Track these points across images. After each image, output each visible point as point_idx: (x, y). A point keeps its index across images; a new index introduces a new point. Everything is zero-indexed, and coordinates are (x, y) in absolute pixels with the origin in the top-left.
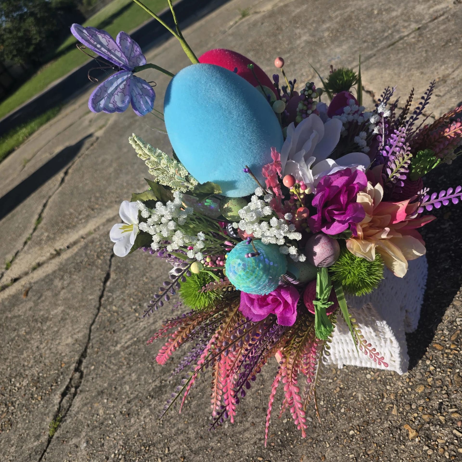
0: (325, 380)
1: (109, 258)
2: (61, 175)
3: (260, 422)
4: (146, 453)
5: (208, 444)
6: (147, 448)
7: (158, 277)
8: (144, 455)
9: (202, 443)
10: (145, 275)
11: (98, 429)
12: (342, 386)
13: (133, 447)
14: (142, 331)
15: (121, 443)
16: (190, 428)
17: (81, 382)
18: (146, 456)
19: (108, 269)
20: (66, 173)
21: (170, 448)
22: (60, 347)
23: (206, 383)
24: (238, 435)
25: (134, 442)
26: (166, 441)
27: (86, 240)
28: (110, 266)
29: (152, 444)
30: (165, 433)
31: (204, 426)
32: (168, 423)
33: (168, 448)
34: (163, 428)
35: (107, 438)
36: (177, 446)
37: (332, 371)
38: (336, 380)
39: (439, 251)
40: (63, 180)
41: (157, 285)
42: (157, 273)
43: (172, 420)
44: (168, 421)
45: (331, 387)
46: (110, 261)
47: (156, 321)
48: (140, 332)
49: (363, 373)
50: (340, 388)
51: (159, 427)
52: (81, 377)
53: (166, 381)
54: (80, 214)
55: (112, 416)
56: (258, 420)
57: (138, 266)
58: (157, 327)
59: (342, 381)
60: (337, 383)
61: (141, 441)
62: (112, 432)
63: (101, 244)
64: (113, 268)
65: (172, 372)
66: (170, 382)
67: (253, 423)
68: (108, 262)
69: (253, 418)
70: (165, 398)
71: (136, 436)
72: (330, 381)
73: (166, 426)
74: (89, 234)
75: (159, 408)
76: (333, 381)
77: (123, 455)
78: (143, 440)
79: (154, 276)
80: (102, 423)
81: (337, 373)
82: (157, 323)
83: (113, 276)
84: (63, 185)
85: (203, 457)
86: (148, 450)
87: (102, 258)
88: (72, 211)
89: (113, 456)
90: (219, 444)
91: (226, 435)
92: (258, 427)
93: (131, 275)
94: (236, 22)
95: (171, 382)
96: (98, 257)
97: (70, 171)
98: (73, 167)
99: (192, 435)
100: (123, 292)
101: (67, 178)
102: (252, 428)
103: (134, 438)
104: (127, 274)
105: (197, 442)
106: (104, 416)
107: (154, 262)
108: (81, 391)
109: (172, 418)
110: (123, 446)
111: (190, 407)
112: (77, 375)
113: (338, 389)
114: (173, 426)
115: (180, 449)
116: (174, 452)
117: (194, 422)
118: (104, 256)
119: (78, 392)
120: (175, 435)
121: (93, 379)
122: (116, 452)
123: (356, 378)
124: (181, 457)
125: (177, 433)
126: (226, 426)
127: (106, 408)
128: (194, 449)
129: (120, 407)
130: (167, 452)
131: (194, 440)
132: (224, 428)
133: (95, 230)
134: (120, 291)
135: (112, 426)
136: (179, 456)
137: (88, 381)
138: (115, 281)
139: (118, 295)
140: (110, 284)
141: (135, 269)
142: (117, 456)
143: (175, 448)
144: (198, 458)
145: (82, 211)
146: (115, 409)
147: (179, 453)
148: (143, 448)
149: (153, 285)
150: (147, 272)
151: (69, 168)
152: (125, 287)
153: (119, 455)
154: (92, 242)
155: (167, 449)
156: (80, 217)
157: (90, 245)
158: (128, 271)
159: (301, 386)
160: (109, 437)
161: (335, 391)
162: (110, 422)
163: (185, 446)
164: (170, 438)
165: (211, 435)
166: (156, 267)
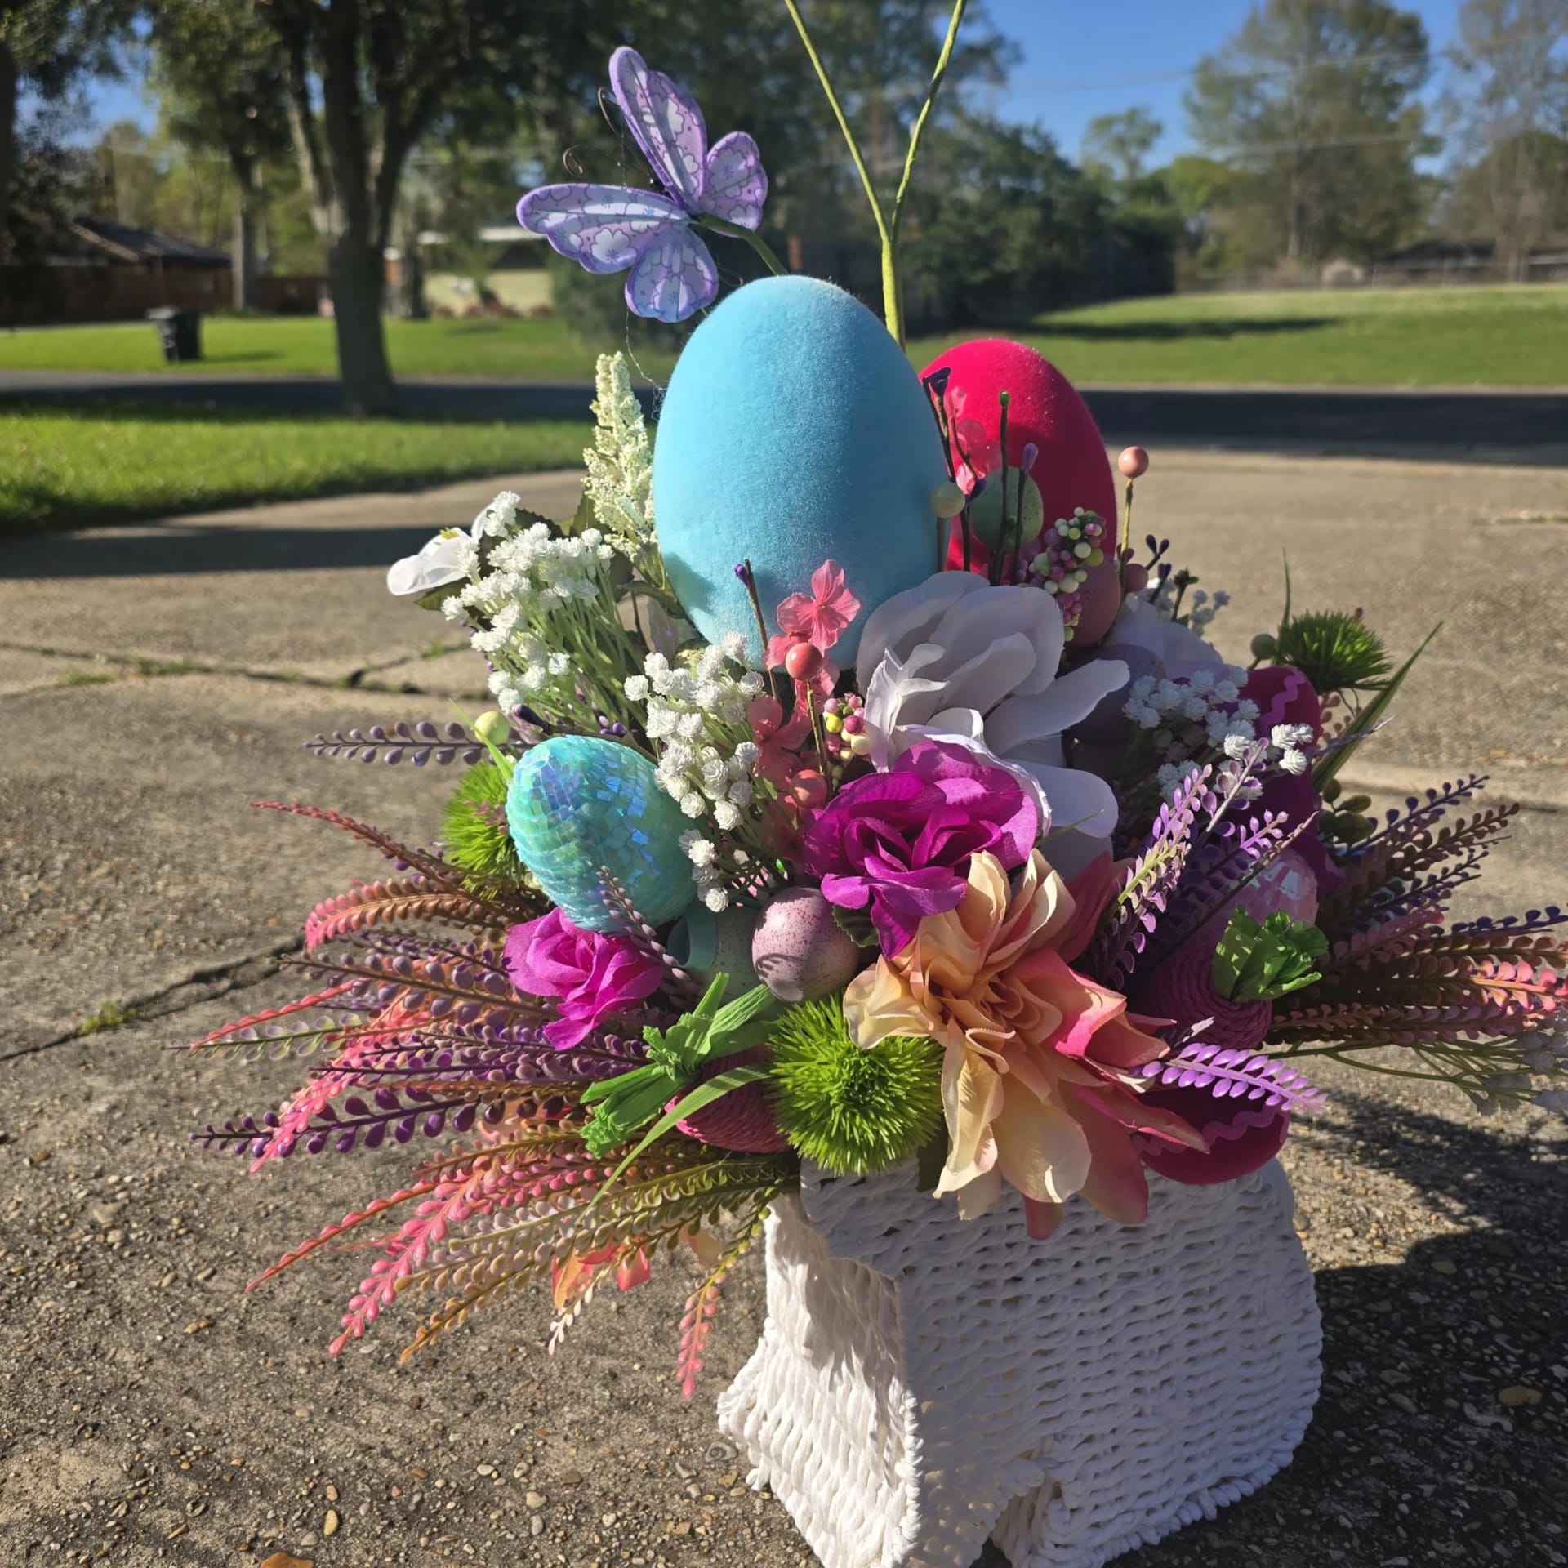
0: (685, 1474)
3: (434, 1415)
4: (169, 1239)
5: (286, 1348)
6: (181, 1232)
8: (159, 1238)
9: (278, 1333)
11: (163, 1102)
12: (700, 1530)
13: (163, 1203)
15: (159, 1169)
16: (301, 1277)
17: (254, 983)
18: (161, 1244)
21: (215, 1278)
22: (311, 883)
24: (361, 1393)
25: (177, 1193)
26: (228, 1254)
29: (199, 1232)
30: (247, 1237)
31: (328, 1302)
32: (279, 1224)
33: (214, 1272)
34: (260, 1221)
35: (152, 1135)
36: (233, 1287)
37: (727, 1472)
38: (708, 1503)
39: (1374, 1461)
43: (294, 1223)
44: (286, 1218)
45: (677, 1505)
49: (789, 1555)
50: (692, 1531)
51: (257, 1213)
52: (269, 974)
55: (215, 1103)
56: (437, 1406)
59: (717, 1521)
60: (698, 1512)
61: (191, 1203)
62: (174, 1133)
67: (421, 1400)
69: (434, 1391)
70: (341, 1167)
71: (195, 1185)
72: (693, 1491)
73: (269, 1224)
75: (307, 1175)
76: (698, 1500)
77: (129, 1197)
78: (196, 1206)
80: (182, 1099)
81: (731, 1488)
85: (243, 1363)
86: (178, 1236)
89: (113, 1179)
90: (302, 1371)
91: (341, 1367)
92: (419, 1422)
99: (284, 1297)
102: (405, 1408)
103: (189, 1186)
105: (276, 1320)
106: (202, 1089)
108: (233, 1001)
109: (300, 1220)
110: (152, 1180)
111: (358, 1234)
112: (267, 963)
113: (684, 1529)
114: (279, 1239)
115: (230, 1297)
116: (211, 1292)
117: (324, 1275)
119: (227, 997)
120: (258, 1260)
121: (282, 997)
122: (128, 1179)
123: (756, 1548)
124: (208, 1317)
125: (268, 1261)
126: (364, 1350)
127: (228, 1078)
128: (249, 1327)
129: (251, 1100)
130: (200, 1277)
131: (275, 1309)
132: (357, 1349)
135: (187, 1122)
136: (210, 1311)
137: (268, 993)
142: (118, 1188)
143: (224, 1286)
144: (231, 1355)
146: (238, 1095)
147: (217, 1304)
148: (176, 1221)
153: (124, 1189)
155: (209, 1271)
159: (618, 1433)
160: (156, 1138)
161: (671, 1525)
162: (195, 1112)
163: (244, 1302)
164: (241, 1256)
165: (314, 1336)
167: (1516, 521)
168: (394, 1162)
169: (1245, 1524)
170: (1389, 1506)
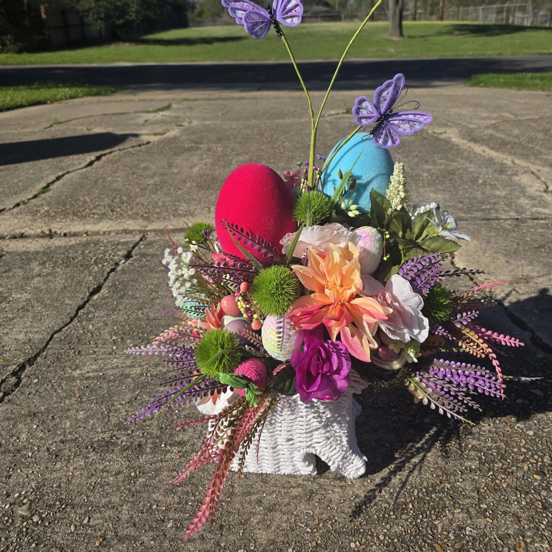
0: (303, 526)
1: (109, 270)
2: (92, 156)
3: (211, 539)
4: (60, 512)
5: (140, 536)
6: (63, 507)
7: (155, 319)
8: (56, 513)
9: (132, 531)
10: (142, 310)
11: (12, 455)
12: (319, 542)
13: (46, 497)
14: (113, 368)
15: (33, 484)
16: (125, 507)
17: (13, 391)
18: (58, 515)
19: (102, 281)
20: (98, 158)
21: (91, 520)
22: (6, 338)
23: (164, 464)
24: (179, 542)
25: (49, 492)
26: (90, 508)
27: (89, 238)
28: (105, 280)
29: (70, 504)
30: (92, 499)
31: (142, 513)
32: (101, 489)
33: (89, 518)
34: (92, 491)
35: (19, 471)
36: (101, 521)
37: (315, 519)
38: (315, 533)
39: (470, 446)
40: (91, 163)
41: (151, 327)
42: (156, 315)
43: (106, 487)
44: (102, 486)
45: (307, 537)
46: (108, 274)
47: (134, 366)
48: (110, 369)
49: (348, 538)
50: (317, 543)
51: (88, 488)
52: (17, 385)
53: (118, 439)
54: (95, 208)
55: (36, 448)
56: (209, 536)
57: (138, 296)
58: (132, 373)
59: (321, 536)
60: (315, 536)
61: (59, 494)
62: (28, 467)
63: (105, 252)
64: (108, 283)
65: (129, 432)
66: (122, 442)
67: (203, 536)
68: (106, 274)
69: (204, 530)
70: (109, 458)
71: (54, 486)
72: (308, 530)
73: (97, 491)
74: (97, 233)
75: (98, 466)
76: (312, 532)
77: (29, 500)
78: (61, 494)
79: (152, 316)
80: (19, 451)
81: (319, 524)
82: (134, 369)
83: (104, 291)
84: (89, 168)
85: (127, 548)
86: (63, 509)
87: (100, 266)
88: (88, 200)
89: (17, 495)
90: (152, 542)
91: (166, 535)
92: (207, 544)
93: (125, 301)
94: (338, 114)
95: (123, 444)
96: (96, 262)
97: (103, 158)
98: (108, 156)
99: (125, 516)
100: (108, 315)
101: (96, 163)
102: (199, 541)
103: (52, 487)
104: (122, 297)
105: (127, 527)
106: (25, 444)
107: (158, 301)
108: (9, 401)
109: (108, 485)
110: (34, 490)
111: (134, 482)
112: (13, 380)
113: (314, 544)
114: (105, 495)
115: (103, 525)
116: (94, 526)
117: (133, 503)
118: (103, 266)
119: (5, 400)
120: (103, 507)
121: (30, 393)
122: (23, 493)
123: (338, 540)
124: (101, 536)
125: (107, 505)
126: (169, 526)
127: (31, 434)
128: (120, 534)
129: (50, 442)
130: (85, 522)
131: (124, 524)
132: (166, 526)
133: (104, 233)
134: (105, 312)
135: (29, 460)
136: (99, 534)
137: (22, 393)
138: (104, 298)
139: (102, 315)
140: (97, 299)
141: (133, 297)
142: (22, 498)
143: (97, 522)
144: (121, 548)
145: (98, 205)
146: (43, 441)
147: (100, 530)
148: (58, 503)
149: (147, 325)
150: (146, 308)
151: (105, 155)
152: (113, 310)
153: (25, 498)
154: (97, 243)
155: (87, 518)
156: (95, 211)
157: (92, 245)
158: (124, 295)
159: (274, 520)
160: (21, 471)
161: (310, 544)
162: (30, 454)
163: (110, 525)
164: (97, 508)
165: (147, 527)
166: (158, 307)
167: (332, 115)
168: (127, 449)
169: (452, 477)
170: (480, 459)
